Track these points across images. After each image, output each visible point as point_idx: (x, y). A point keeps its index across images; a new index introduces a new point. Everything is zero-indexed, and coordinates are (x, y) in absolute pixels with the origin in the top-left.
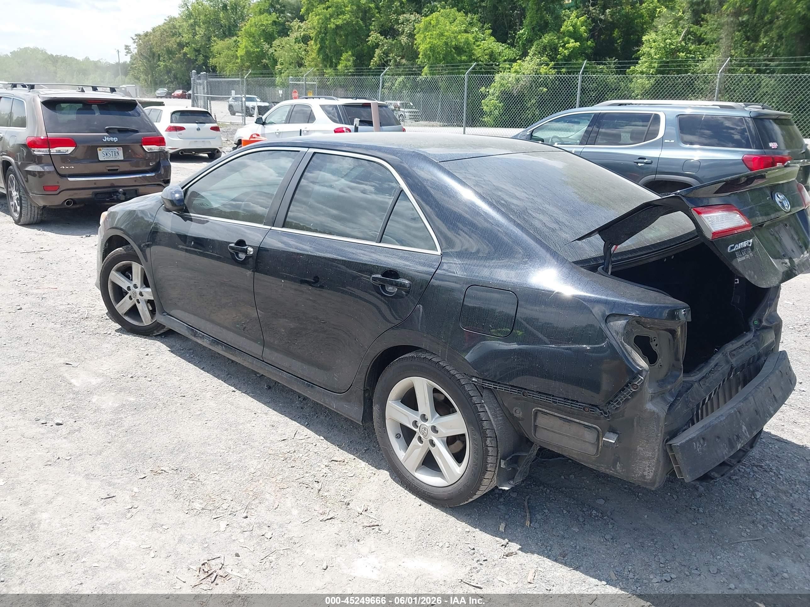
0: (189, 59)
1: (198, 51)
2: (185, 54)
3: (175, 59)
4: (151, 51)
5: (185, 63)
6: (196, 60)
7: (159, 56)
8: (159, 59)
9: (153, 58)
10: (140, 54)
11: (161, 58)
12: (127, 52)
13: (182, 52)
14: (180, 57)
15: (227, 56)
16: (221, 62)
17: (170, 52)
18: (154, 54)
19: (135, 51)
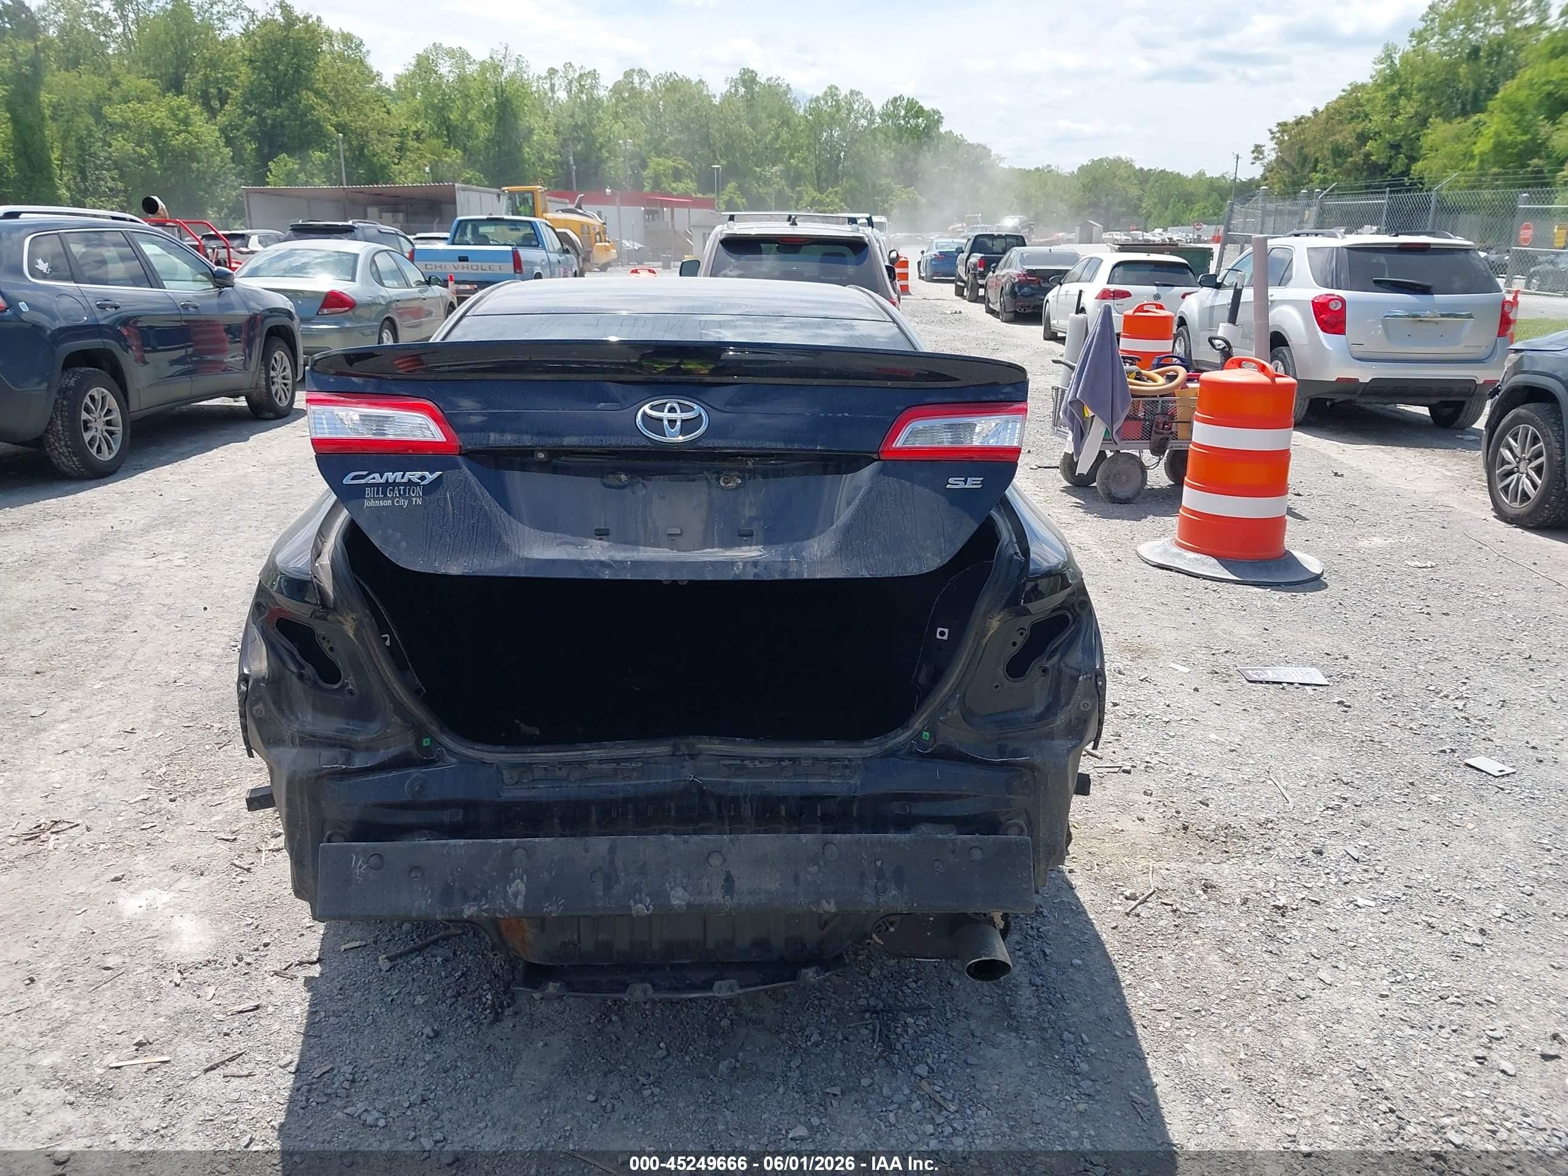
0: (1375, 165)
1: (1395, 147)
2: (1368, 155)
3: (1347, 166)
4: (1300, 154)
5: (1365, 174)
6: (1390, 166)
7: (1317, 161)
8: (1315, 166)
9: (1303, 166)
10: (1280, 160)
11: (1320, 166)
12: (1256, 158)
13: (1362, 151)
14: (1355, 162)
15: (1450, 156)
16: (1435, 168)
17: (1339, 153)
18: (1305, 159)
19: (1271, 155)
